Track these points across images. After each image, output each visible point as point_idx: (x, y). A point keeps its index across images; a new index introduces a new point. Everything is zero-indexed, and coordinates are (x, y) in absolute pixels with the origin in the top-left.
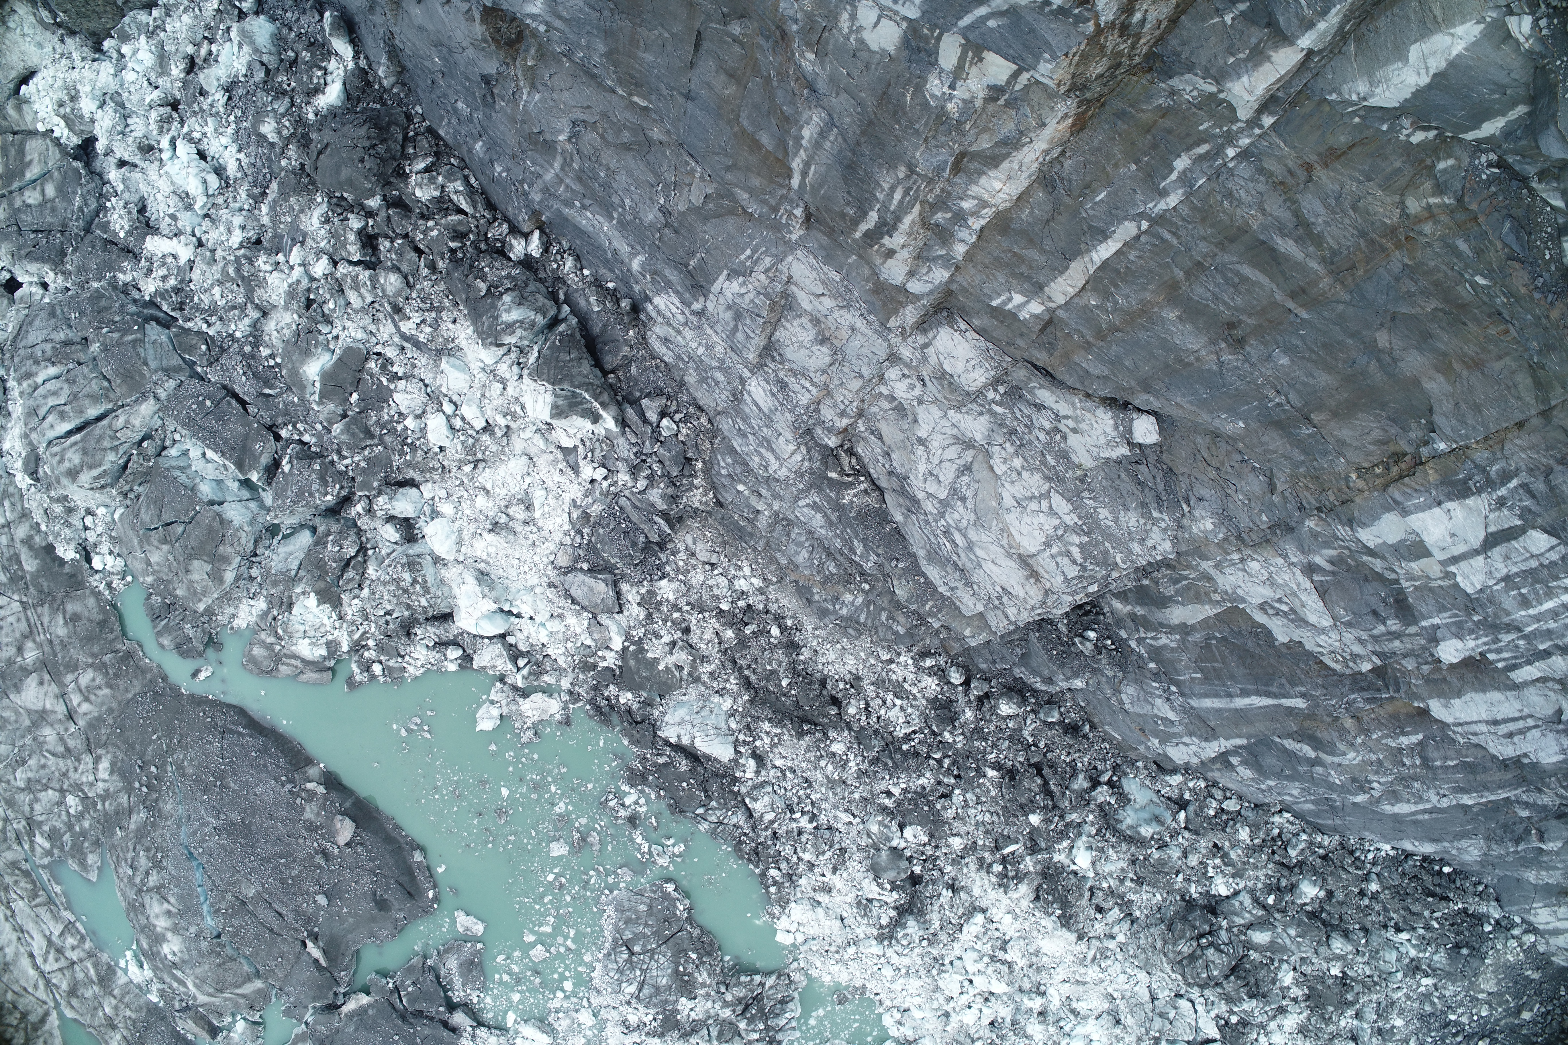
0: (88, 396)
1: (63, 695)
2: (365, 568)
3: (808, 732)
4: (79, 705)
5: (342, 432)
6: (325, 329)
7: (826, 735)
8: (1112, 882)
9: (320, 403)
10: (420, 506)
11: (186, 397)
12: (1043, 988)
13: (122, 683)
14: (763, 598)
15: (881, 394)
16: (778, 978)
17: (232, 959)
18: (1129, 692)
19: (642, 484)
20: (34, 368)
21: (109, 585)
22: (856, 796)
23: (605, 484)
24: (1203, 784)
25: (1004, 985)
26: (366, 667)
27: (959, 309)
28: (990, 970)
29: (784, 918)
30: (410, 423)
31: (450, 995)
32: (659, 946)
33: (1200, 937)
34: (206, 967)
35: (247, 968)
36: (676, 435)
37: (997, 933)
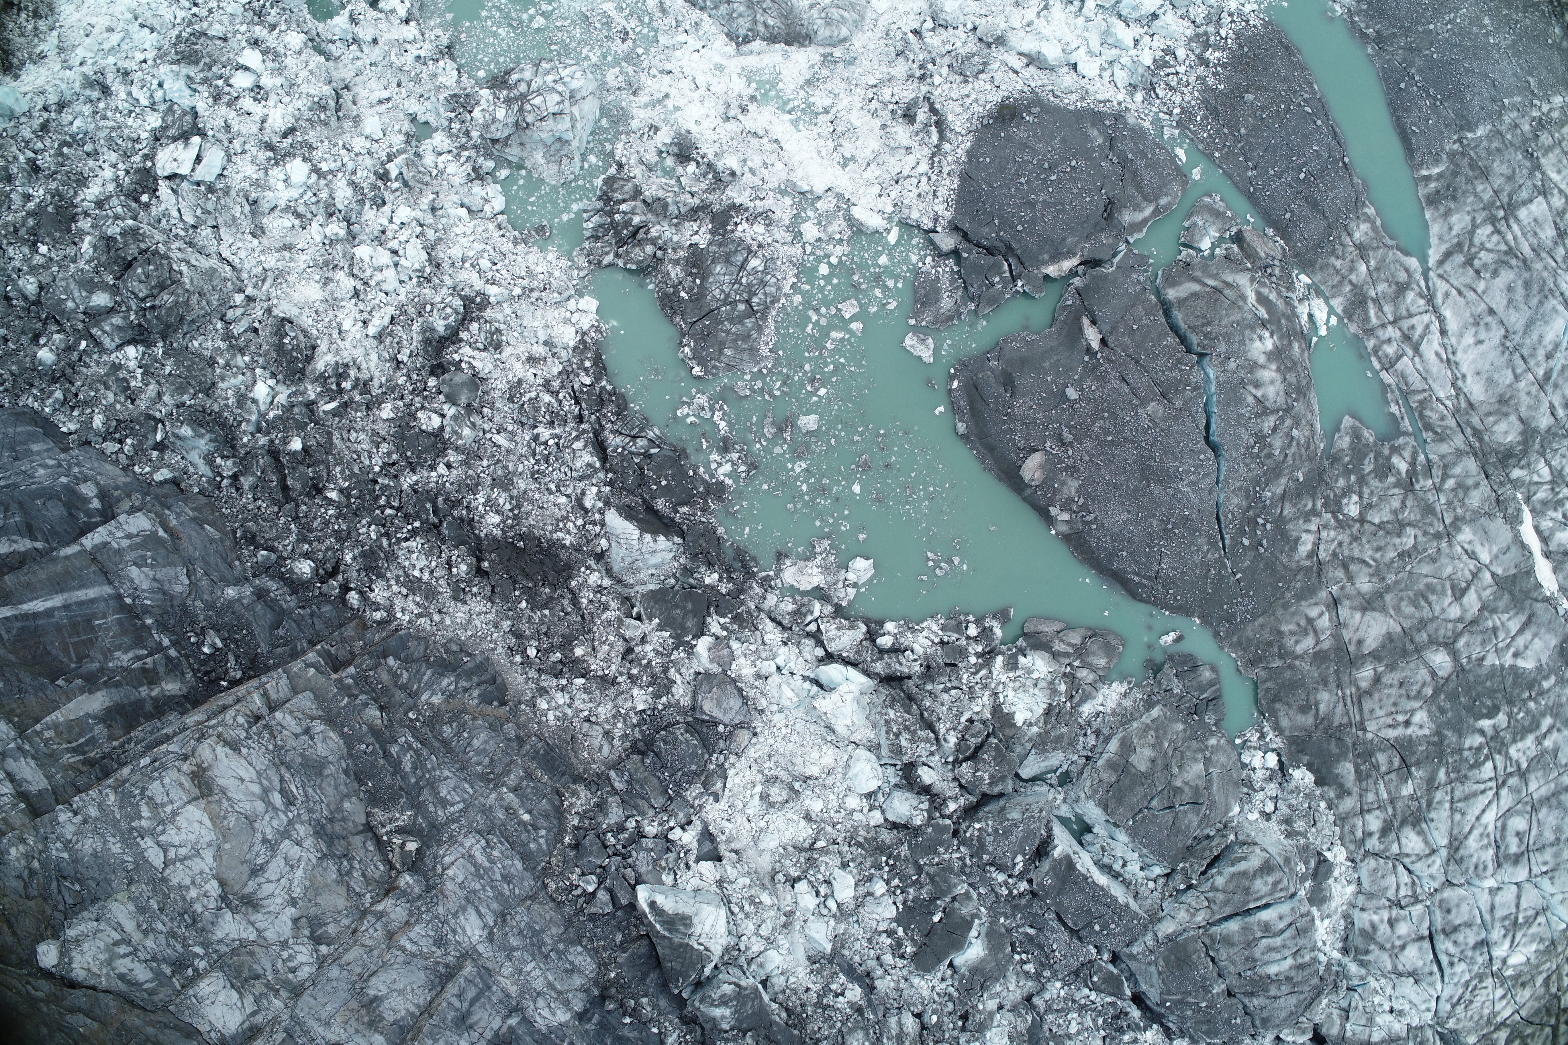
0: (1233, 945)
1: (1339, 625)
2: (958, 745)
3: (522, 537)
4: (1321, 614)
5: (956, 885)
6: (951, 990)
7: (504, 532)
8: (240, 362)
9: (976, 915)
10: (889, 804)
11: (1123, 933)
12: (327, 242)
13: (1266, 635)
14: (543, 684)
16: (600, 262)
17: (1192, 328)
18: (180, 588)
20: (1293, 973)
21: (1263, 736)
22: (485, 463)
23: (672, 824)
24: (136, 469)
25: (358, 256)
26: (985, 633)
28: (368, 273)
29: (585, 328)
30: (880, 888)
31: (956, 269)
32: (718, 308)
33: (153, 307)
34: (1224, 322)
35: (1179, 316)
36: (583, 874)
37: (363, 306)
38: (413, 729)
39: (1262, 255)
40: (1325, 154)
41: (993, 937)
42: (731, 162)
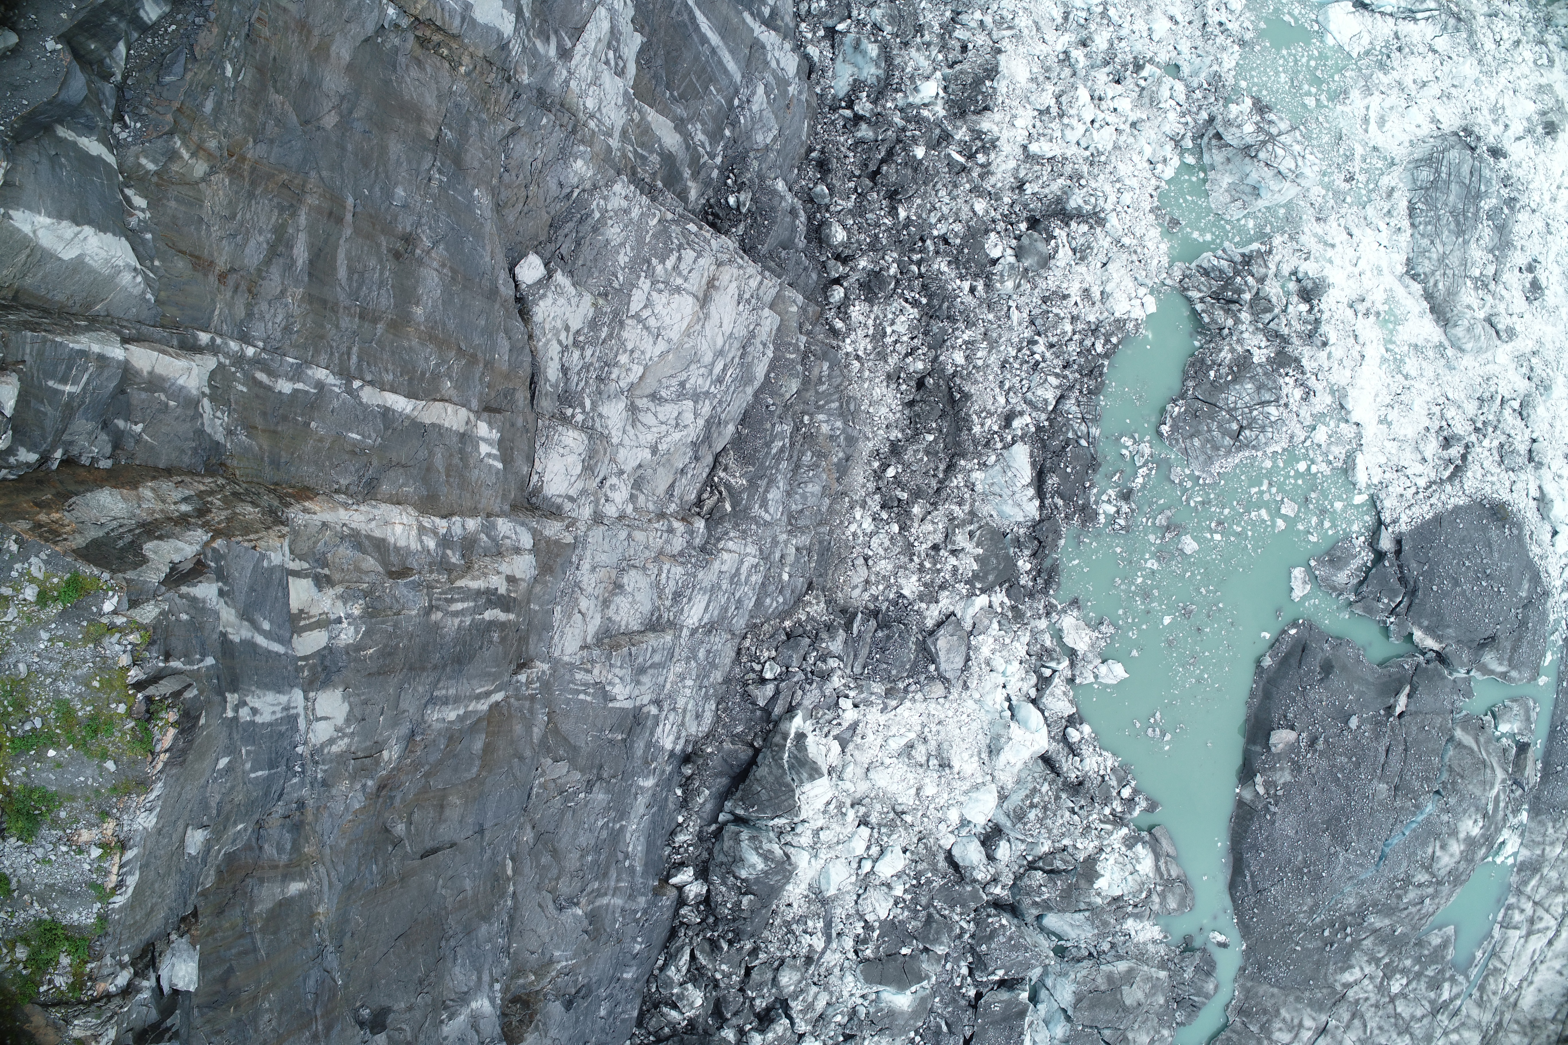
2: (1046, 854)
3: (960, 391)
4: (1309, 1030)
6: (862, 1012)
7: (954, 375)
8: (934, 53)
10: (965, 840)
12: (1061, 57)
13: (1268, 1004)
14: (868, 499)
15: (635, 509)
16: (1188, 289)
17: (1450, 769)
18: (761, 138)
19: (833, 663)
22: (991, 317)
23: (852, 694)
24: (803, 25)
25: (1079, 92)
26: (1130, 802)
27: (523, 490)
28: (1072, 112)
29: (1133, 316)
30: (899, 890)
31: (1370, 564)
32: (1221, 408)
34: (1470, 788)
36: (774, 659)
37: (1038, 124)
38: (796, 429)
41: (921, 1004)
42: (1331, 335)
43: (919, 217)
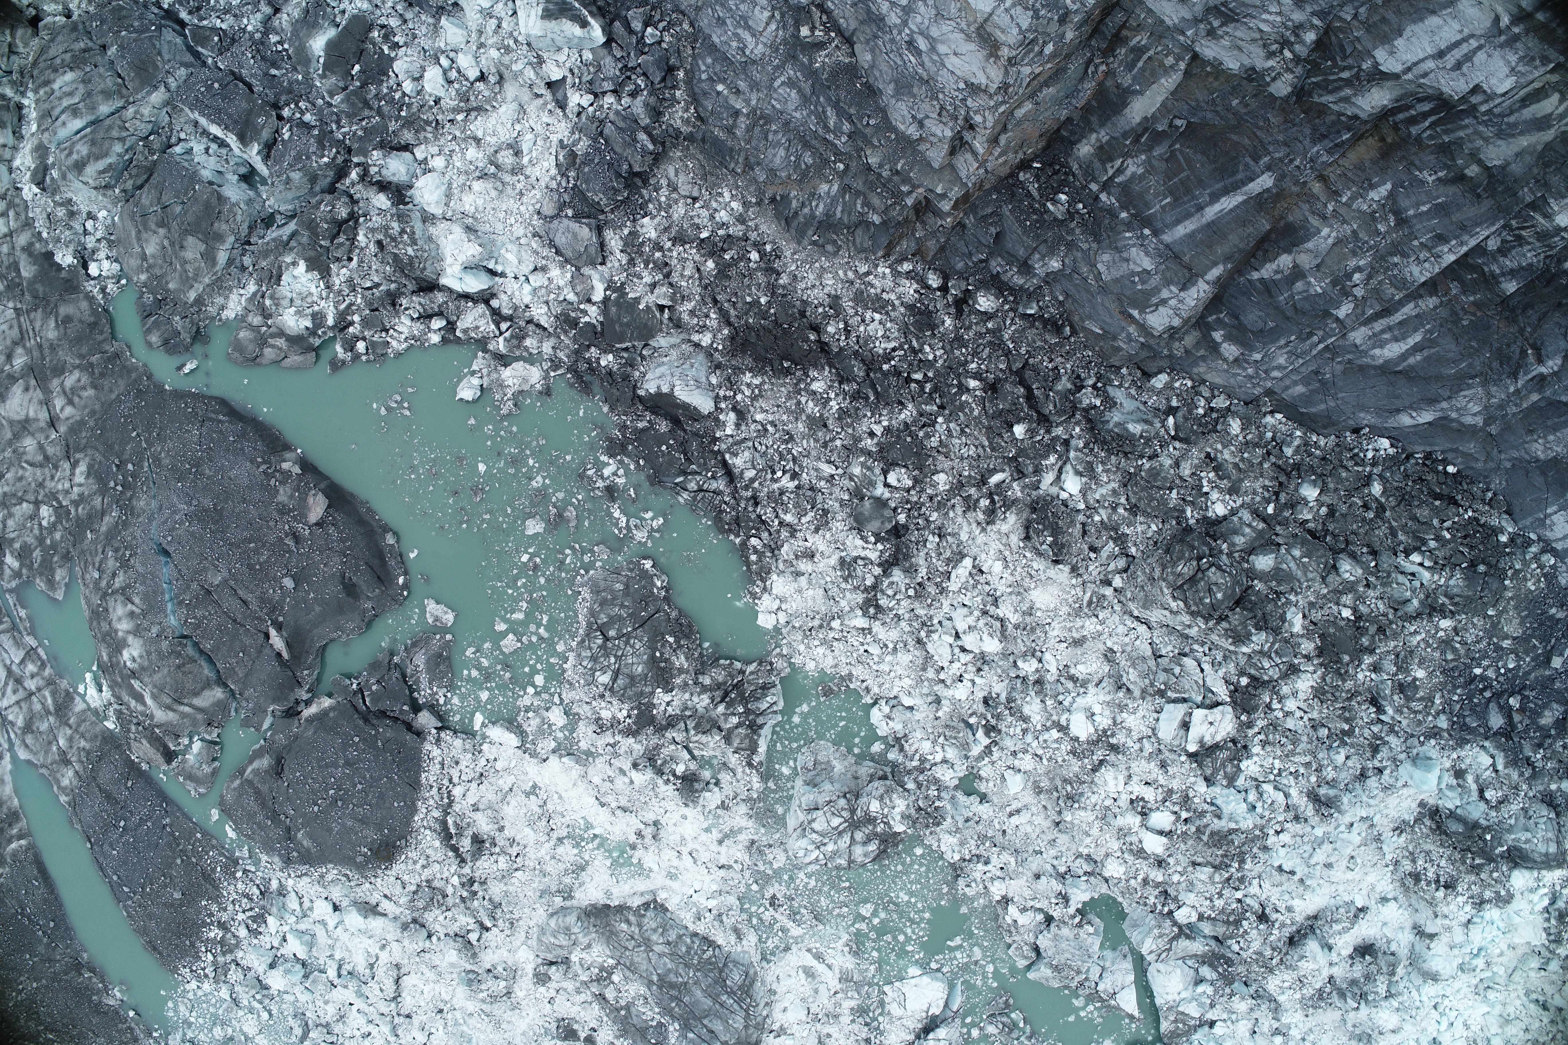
0: (103, 93)
1: (46, 403)
2: (356, 235)
3: (788, 372)
4: (62, 409)
5: (342, 101)
6: (333, 3)
7: (806, 375)
8: (1103, 513)
9: (323, 76)
10: (412, 168)
11: (194, 85)
12: (1038, 653)
13: (106, 383)
14: (742, 227)
16: (760, 664)
17: (193, 660)
18: (1105, 259)
19: (626, 101)
20: (52, 76)
21: (103, 290)
22: (838, 443)
23: (591, 109)
24: (1190, 384)
25: (996, 640)
26: (350, 346)
28: (981, 623)
29: (766, 596)
30: (408, 86)
31: (416, 694)
32: (635, 629)
33: (1199, 559)
34: (166, 671)
35: (207, 672)
36: (659, 43)
37: (987, 588)
38: (837, 153)
39: (144, 741)
40: (106, 847)
41: (303, 58)
42: (641, 778)
43: (962, 407)
